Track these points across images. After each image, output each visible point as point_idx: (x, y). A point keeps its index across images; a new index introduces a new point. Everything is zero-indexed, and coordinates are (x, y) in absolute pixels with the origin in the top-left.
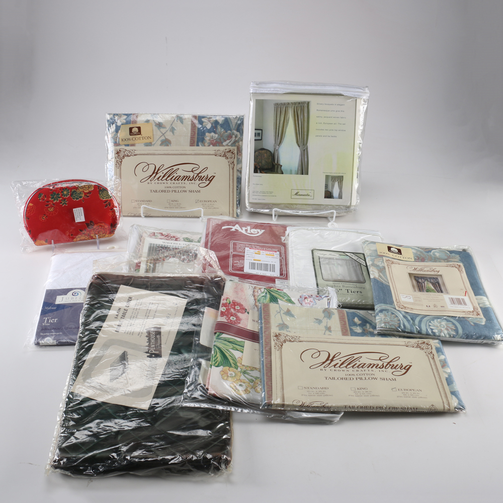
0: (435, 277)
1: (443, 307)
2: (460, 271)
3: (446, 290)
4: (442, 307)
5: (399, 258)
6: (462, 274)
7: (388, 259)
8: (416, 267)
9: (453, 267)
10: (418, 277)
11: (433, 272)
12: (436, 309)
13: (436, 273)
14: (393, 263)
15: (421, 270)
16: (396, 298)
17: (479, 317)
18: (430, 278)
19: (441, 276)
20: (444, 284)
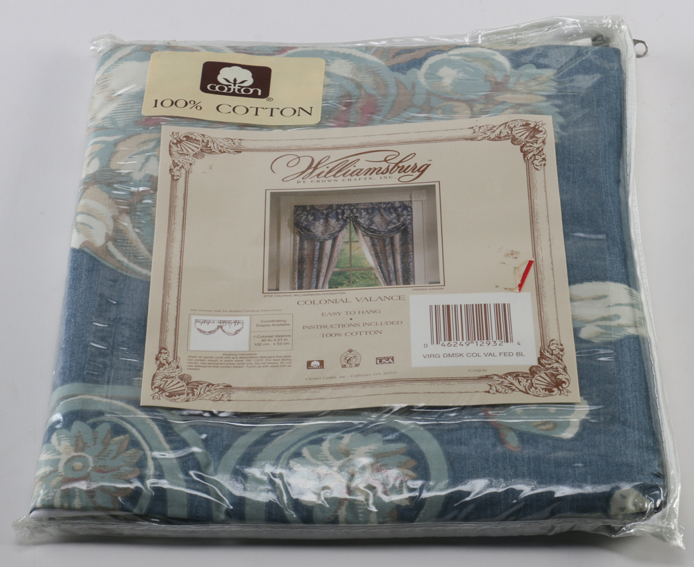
0: (396, 199)
1: (390, 359)
2: (530, 156)
3: (434, 265)
4: (380, 360)
5: (250, 119)
6: (538, 176)
7: (183, 130)
8: (318, 156)
9: (499, 138)
10: (313, 211)
11: (396, 175)
12: (349, 374)
13: (408, 179)
14: (206, 149)
15: (342, 168)
16: (162, 339)
17: (556, 397)
18: (373, 209)
19: (430, 190)
20: (432, 232)
